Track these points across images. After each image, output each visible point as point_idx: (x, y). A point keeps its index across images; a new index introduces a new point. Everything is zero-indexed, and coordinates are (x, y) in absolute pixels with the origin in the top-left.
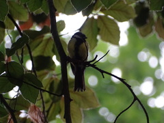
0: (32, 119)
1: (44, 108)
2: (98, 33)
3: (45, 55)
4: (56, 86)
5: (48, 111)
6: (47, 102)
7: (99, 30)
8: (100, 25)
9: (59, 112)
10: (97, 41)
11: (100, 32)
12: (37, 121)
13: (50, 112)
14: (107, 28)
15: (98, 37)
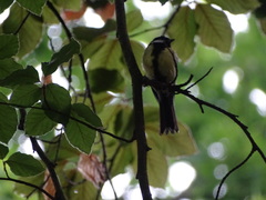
0: (84, 174)
1: (105, 156)
2: (196, 33)
3: (109, 67)
4: (125, 119)
5: (112, 161)
6: (111, 145)
7: (198, 26)
8: (200, 19)
9: (131, 162)
10: (194, 45)
11: (200, 31)
12: (93, 178)
13: (116, 161)
14: (210, 23)
15: (197, 39)
